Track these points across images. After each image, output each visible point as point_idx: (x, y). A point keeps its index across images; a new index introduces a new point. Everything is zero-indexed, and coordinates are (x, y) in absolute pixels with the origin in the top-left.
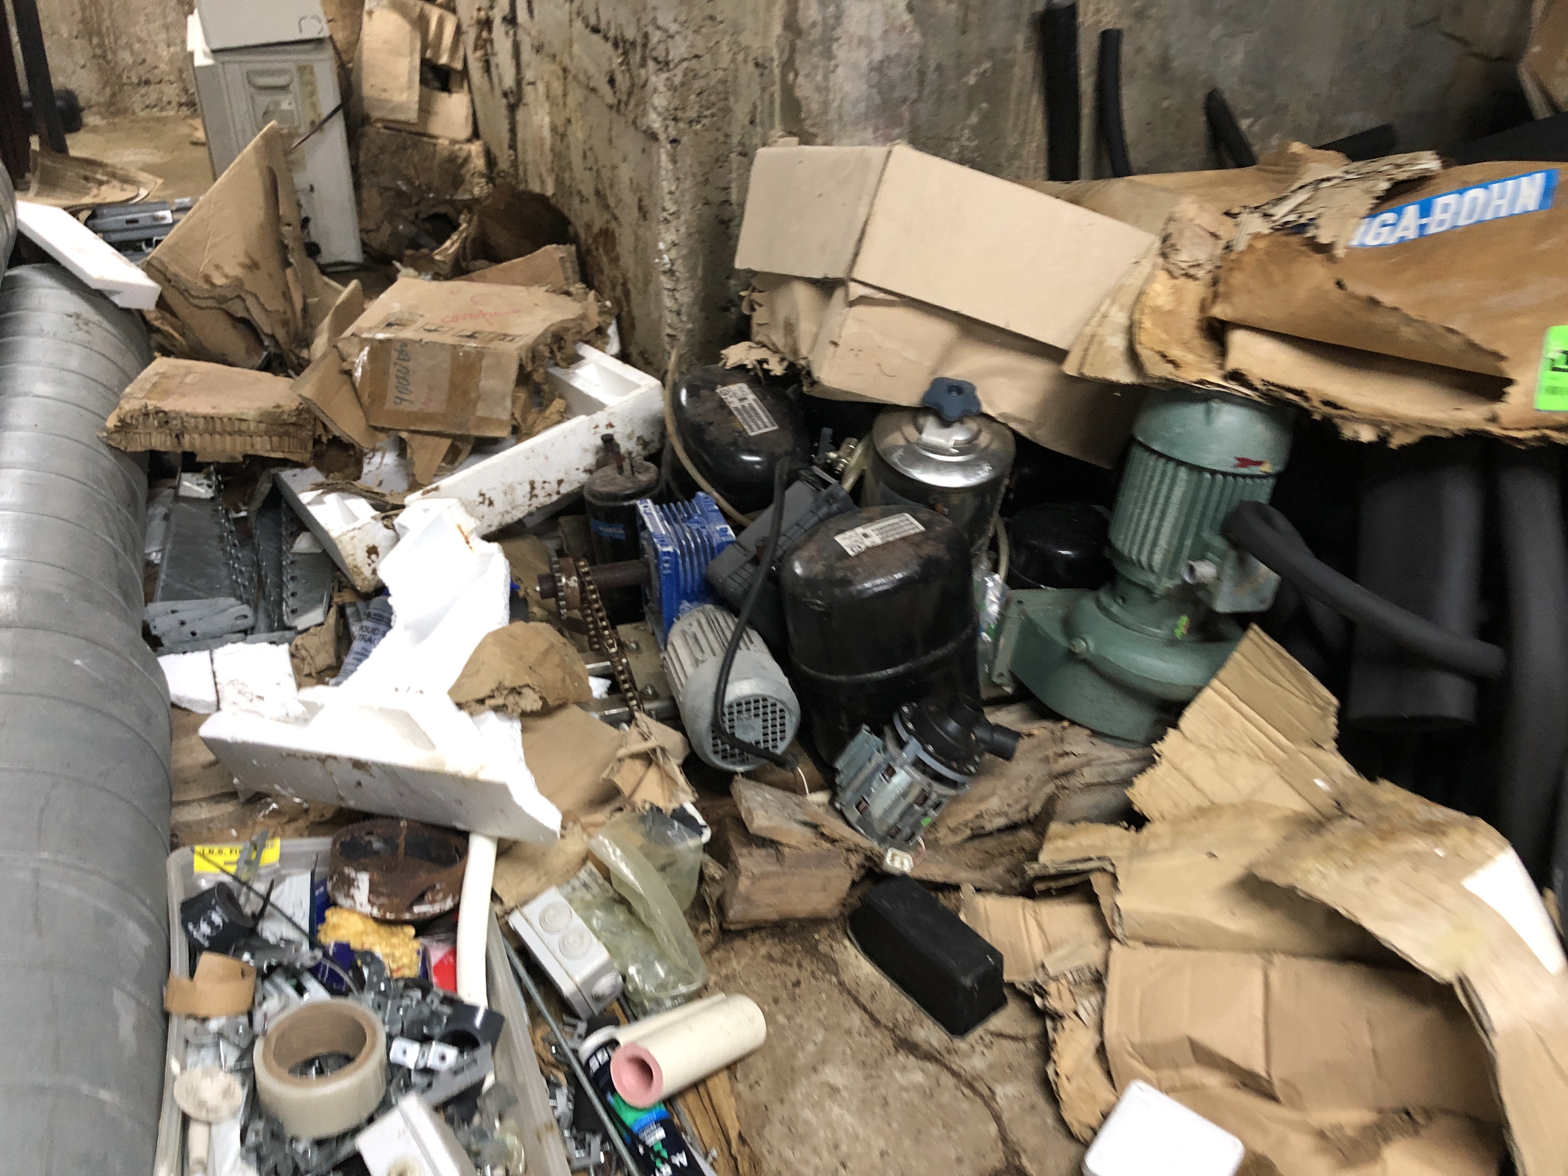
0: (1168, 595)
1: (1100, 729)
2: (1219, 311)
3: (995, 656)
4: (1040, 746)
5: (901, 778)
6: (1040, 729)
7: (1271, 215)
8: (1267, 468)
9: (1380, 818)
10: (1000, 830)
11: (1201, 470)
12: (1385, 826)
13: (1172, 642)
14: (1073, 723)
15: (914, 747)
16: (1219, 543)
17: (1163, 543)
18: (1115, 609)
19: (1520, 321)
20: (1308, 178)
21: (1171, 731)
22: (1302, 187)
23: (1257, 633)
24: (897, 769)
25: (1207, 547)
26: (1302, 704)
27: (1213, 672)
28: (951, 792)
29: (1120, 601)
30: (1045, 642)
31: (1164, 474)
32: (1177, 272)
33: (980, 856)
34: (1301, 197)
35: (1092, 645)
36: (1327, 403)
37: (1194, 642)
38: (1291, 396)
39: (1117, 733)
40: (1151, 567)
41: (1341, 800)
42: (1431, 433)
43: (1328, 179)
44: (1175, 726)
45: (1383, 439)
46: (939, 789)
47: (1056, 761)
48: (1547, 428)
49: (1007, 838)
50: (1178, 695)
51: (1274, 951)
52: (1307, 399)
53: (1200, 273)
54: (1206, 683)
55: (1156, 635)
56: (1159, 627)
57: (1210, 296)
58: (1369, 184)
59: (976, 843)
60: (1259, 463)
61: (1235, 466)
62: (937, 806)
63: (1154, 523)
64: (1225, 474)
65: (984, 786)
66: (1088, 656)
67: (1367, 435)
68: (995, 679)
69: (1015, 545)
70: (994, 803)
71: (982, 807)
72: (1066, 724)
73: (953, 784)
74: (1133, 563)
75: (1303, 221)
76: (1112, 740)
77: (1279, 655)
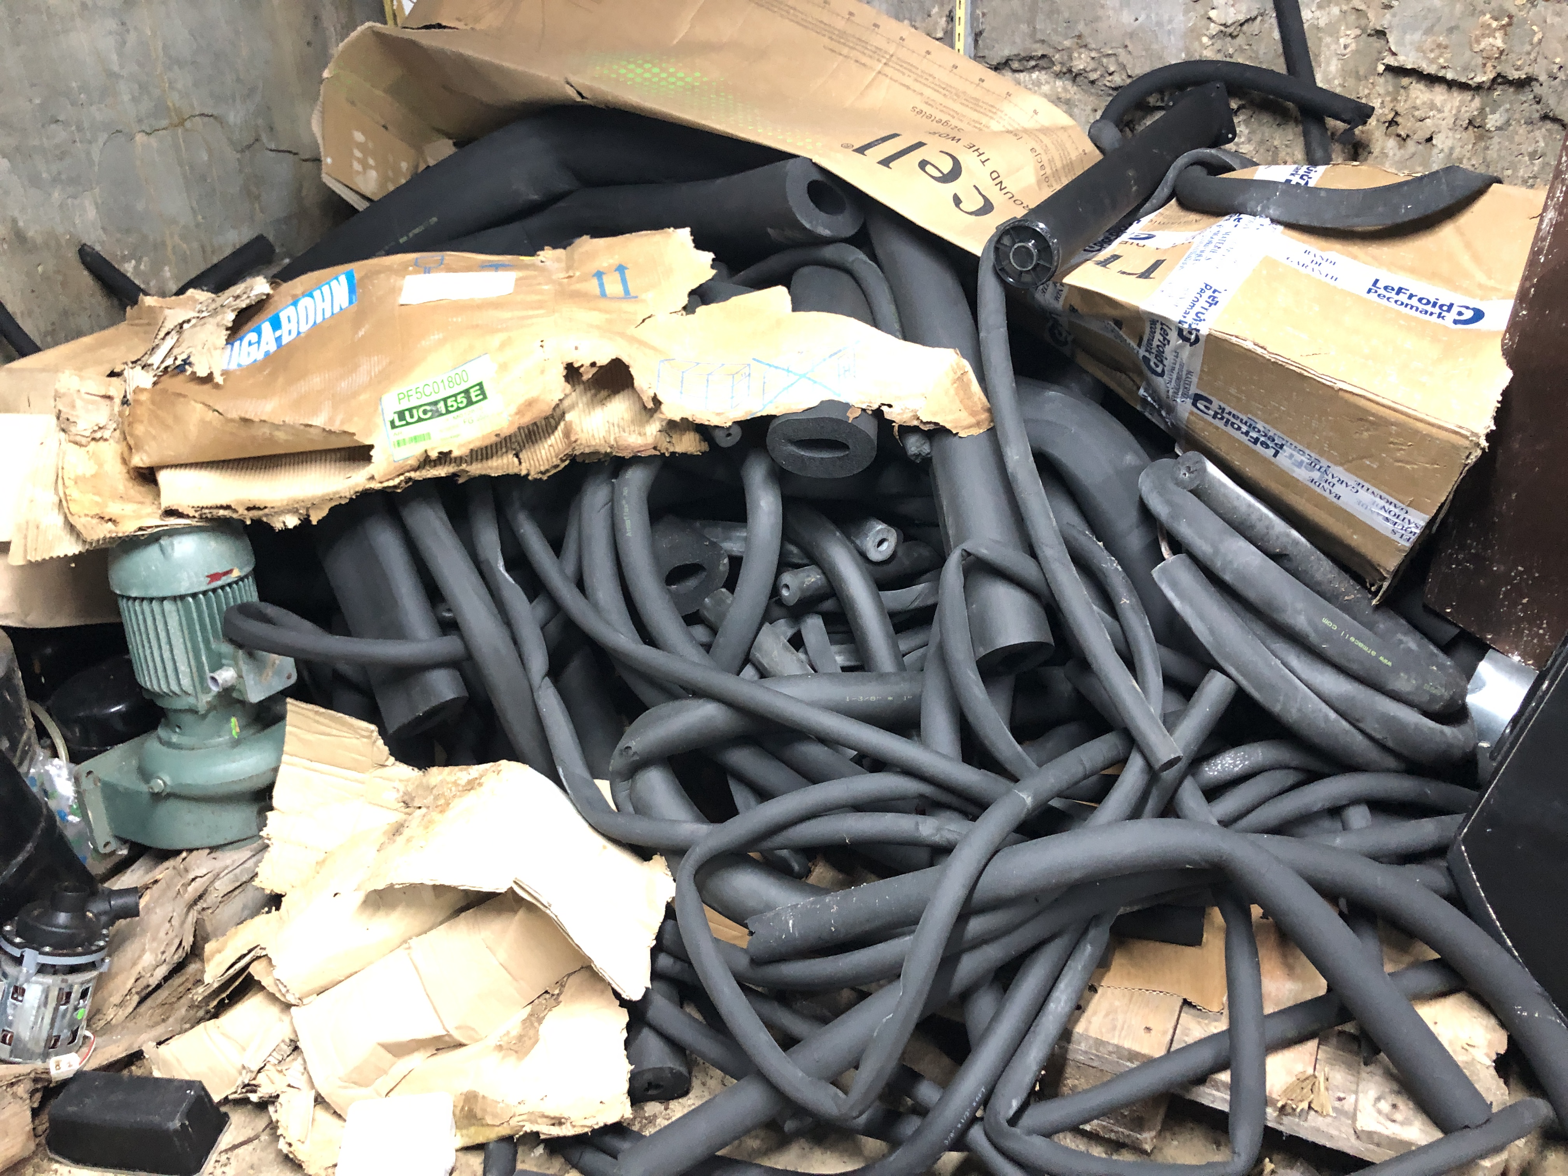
0: (212, 707)
1: (214, 843)
2: (140, 460)
3: (91, 831)
4: (168, 886)
5: (34, 992)
6: (163, 871)
7: (150, 365)
8: (236, 574)
9: (437, 798)
10: (166, 979)
11: (182, 597)
12: (441, 802)
13: (236, 743)
14: (190, 851)
15: (32, 958)
16: (226, 648)
17: (183, 668)
18: (175, 739)
19: (363, 397)
20: (169, 325)
21: (269, 814)
22: (168, 333)
23: (293, 704)
24: (25, 986)
25: (220, 656)
26: (355, 741)
27: (280, 751)
28: (94, 974)
29: (177, 730)
30: (129, 795)
31: (152, 611)
32: (84, 441)
33: (158, 1011)
34: (170, 342)
35: (167, 779)
36: (249, 509)
37: (254, 734)
38: (222, 512)
39: (229, 840)
40: (186, 693)
41: (406, 798)
42: (333, 504)
43: (189, 321)
44: (271, 809)
45: (306, 521)
46: (77, 981)
47: (186, 890)
48: (408, 471)
49: (177, 980)
50: (261, 783)
51: (410, 938)
52: (235, 511)
53: (107, 434)
54: (279, 760)
55: (219, 744)
56: (220, 736)
57: (126, 449)
58: (219, 318)
59: (149, 1002)
60: (229, 572)
61: (210, 583)
62: (84, 995)
63: (167, 655)
64: (205, 593)
65: (130, 950)
66: (168, 790)
67: (292, 522)
68: (102, 851)
69: (64, 723)
70: (148, 959)
71: (139, 968)
72: (184, 854)
73: (92, 966)
74: (167, 695)
75: (178, 362)
76: (230, 846)
77: (316, 712)
